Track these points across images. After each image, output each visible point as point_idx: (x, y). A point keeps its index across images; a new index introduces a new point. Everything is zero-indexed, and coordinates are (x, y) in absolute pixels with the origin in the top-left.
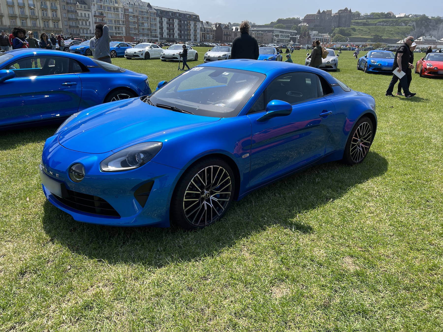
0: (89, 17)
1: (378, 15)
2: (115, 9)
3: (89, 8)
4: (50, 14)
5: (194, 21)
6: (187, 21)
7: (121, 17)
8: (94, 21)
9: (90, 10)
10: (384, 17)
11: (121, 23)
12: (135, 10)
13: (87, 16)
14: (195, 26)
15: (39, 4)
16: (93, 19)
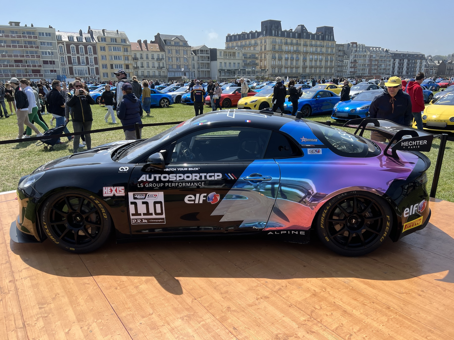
0: (348, 64)
2: (364, 56)
3: (349, 57)
4: (329, 64)
5: (420, 59)
6: (414, 60)
7: (367, 62)
8: (350, 66)
9: (349, 59)
11: (366, 66)
12: (377, 56)
13: (347, 63)
14: (421, 63)
15: (324, 58)
16: (349, 65)
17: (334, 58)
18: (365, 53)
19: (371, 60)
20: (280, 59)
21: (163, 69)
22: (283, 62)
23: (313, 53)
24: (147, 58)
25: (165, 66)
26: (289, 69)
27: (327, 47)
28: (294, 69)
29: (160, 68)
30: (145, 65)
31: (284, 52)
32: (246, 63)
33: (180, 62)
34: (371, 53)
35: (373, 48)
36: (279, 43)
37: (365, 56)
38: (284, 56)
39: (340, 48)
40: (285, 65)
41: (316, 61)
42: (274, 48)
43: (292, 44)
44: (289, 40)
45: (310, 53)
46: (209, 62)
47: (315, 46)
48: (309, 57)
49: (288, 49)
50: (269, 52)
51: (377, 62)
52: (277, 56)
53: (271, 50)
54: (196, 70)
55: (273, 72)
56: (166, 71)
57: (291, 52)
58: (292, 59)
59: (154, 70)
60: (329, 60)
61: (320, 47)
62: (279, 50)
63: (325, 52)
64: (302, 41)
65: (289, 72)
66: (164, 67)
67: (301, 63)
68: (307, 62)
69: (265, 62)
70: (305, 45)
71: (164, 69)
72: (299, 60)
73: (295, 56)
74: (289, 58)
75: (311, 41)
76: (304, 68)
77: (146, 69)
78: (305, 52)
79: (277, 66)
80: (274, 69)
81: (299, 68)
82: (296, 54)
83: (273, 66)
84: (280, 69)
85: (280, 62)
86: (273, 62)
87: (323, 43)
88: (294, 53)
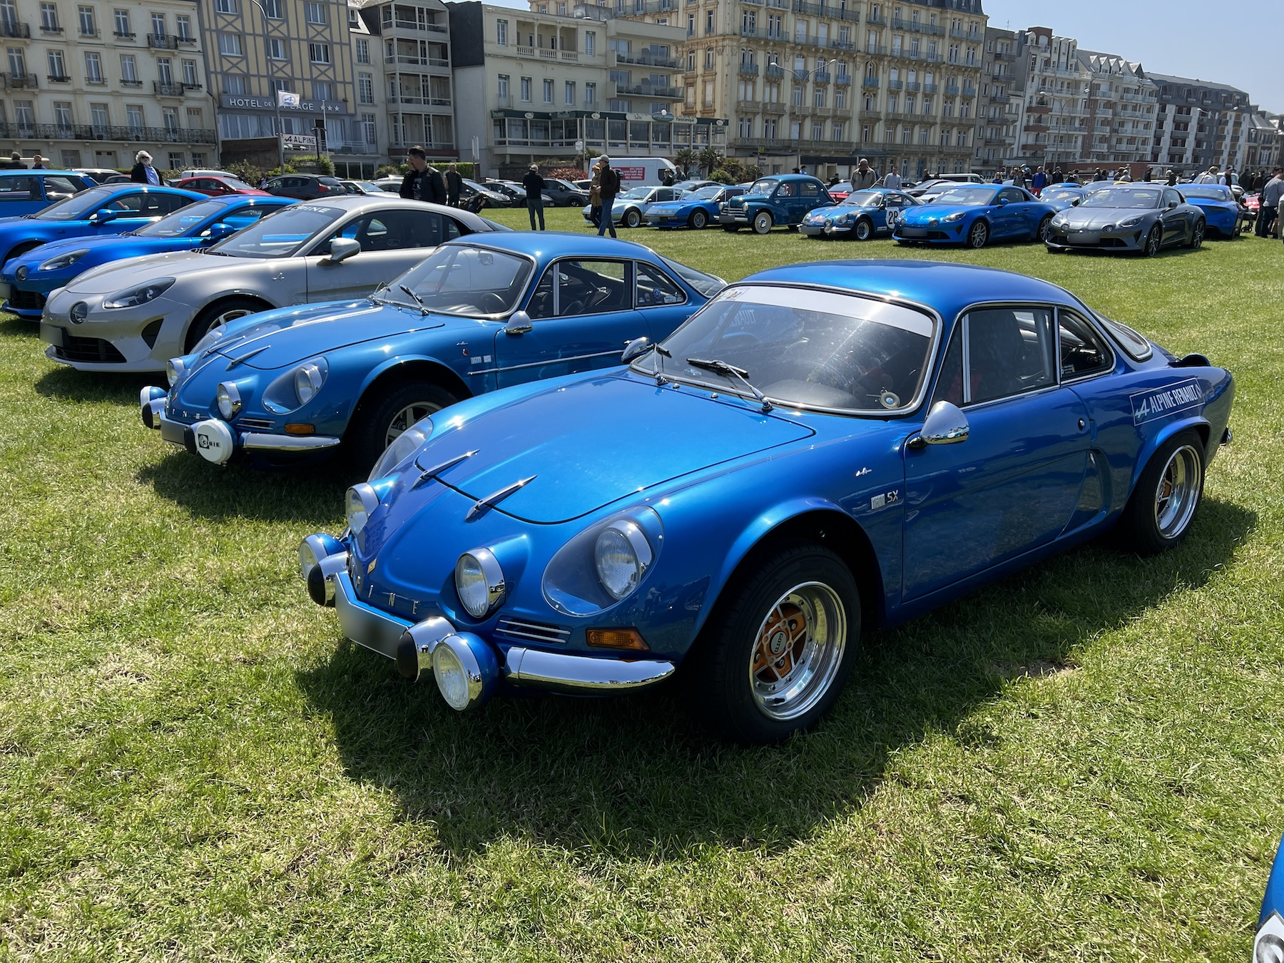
0: (1017, 114)
2: (1073, 86)
3: (1021, 88)
4: (957, 109)
5: (1236, 108)
8: (1024, 123)
13: (1015, 111)
15: (943, 83)
16: (1023, 119)
17: (976, 87)
18: (1076, 76)
19: (1091, 103)
20: (774, 77)
21: (189, 94)
22: (787, 94)
23: (901, 61)
24: (88, 29)
25: (202, 80)
27: (956, 40)
28: (829, 124)
29: (167, 88)
30: (76, 66)
31: (793, 48)
32: (623, 84)
33: (290, 61)
34: (1092, 75)
35: (1100, 55)
37: (1077, 84)
38: (792, 65)
39: (999, 46)
40: (792, 107)
41: (911, 95)
42: (749, 25)
43: (822, 12)
45: (894, 57)
46: (446, 72)
47: (910, 31)
48: (887, 77)
49: (807, 35)
50: (726, 43)
51: (1111, 111)
52: (761, 60)
53: (737, 31)
54: (379, 112)
55: (745, 134)
56: (208, 108)
57: (817, 51)
58: (822, 81)
59: (133, 96)
60: (960, 93)
61: (928, 35)
62: (769, 37)
63: (945, 59)
65: (807, 135)
66: (196, 86)
67: (855, 102)
68: (879, 97)
69: (709, 88)
70: (875, 22)
71: (196, 98)
72: (849, 88)
73: (833, 67)
74: (811, 77)
76: (869, 121)
77: (86, 88)
78: (872, 50)
79: (761, 106)
80: (749, 120)
81: (848, 122)
82: (840, 58)
83: (742, 105)
84: (774, 122)
85: (775, 91)
86: (742, 87)
87: (941, 19)
88: (830, 52)
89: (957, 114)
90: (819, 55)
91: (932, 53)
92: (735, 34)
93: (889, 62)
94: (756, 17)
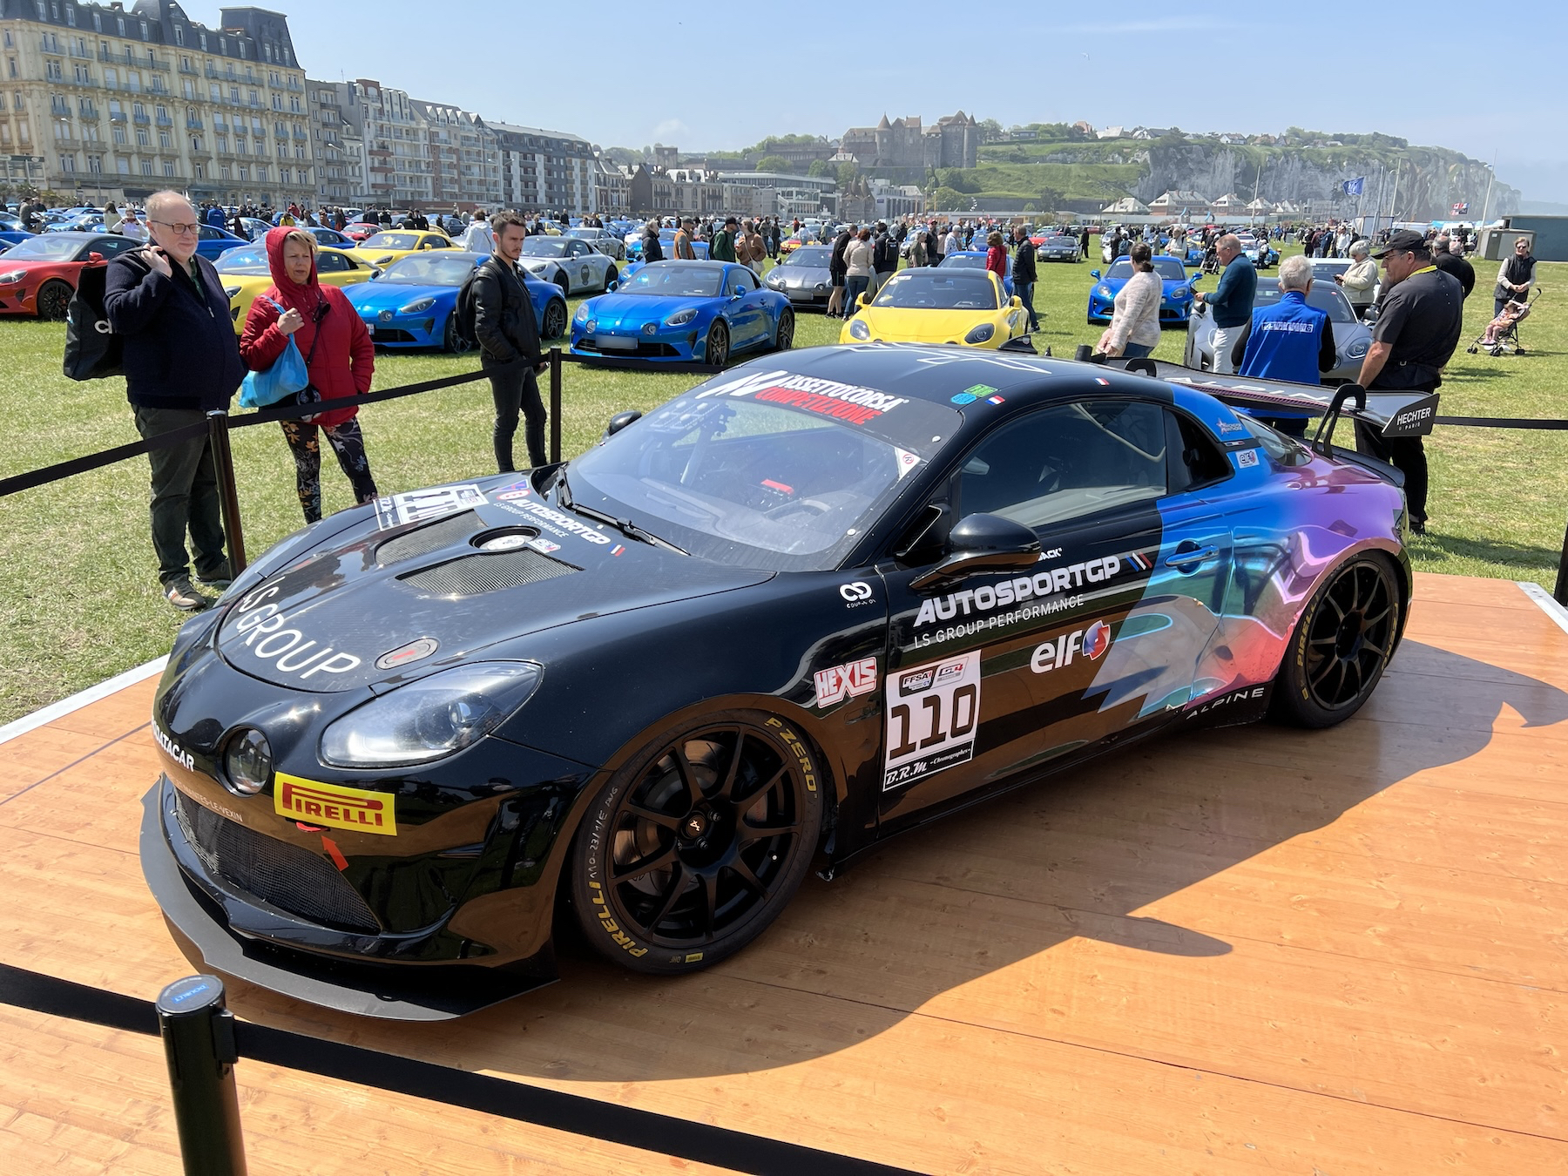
0: (359, 156)
1: (1047, 132)
2: (411, 132)
3: (359, 133)
4: (291, 151)
5: (581, 157)
6: (564, 159)
7: (424, 156)
8: (369, 165)
9: (361, 138)
10: (1066, 137)
11: (423, 167)
12: (452, 135)
13: (356, 154)
14: (584, 170)
15: (271, 128)
16: (366, 162)
17: (308, 132)
18: (413, 124)
19: (434, 149)
20: (90, 118)
22: (106, 133)
23: (223, 106)
26: (134, 159)
28: (157, 161)
31: (104, 93)
34: (431, 123)
35: (435, 106)
36: (74, 52)
37: (415, 132)
38: (106, 108)
39: (324, 96)
40: (115, 146)
41: (241, 135)
42: (54, 72)
43: (129, 61)
44: (116, 46)
45: (214, 103)
47: (227, 81)
48: (209, 121)
49: (119, 83)
50: (32, 87)
51: (454, 156)
52: (73, 102)
53: (43, 78)
55: (69, 168)
57: (131, 96)
58: (142, 122)
60: (291, 136)
61: (246, 84)
62: (78, 83)
63: (269, 105)
64: (172, 56)
65: (137, 170)
67: (181, 141)
68: (206, 138)
69: (23, 126)
70: (187, 72)
72: (173, 130)
73: (151, 111)
74: (130, 119)
75: (207, 57)
76: (200, 159)
78: (190, 96)
79: (80, 144)
80: (71, 156)
81: (177, 160)
82: (156, 102)
83: (60, 142)
84: (98, 158)
85: (93, 130)
86: (58, 127)
87: (258, 71)
88: (146, 98)
89: (292, 154)
90: (134, 99)
91: (254, 100)
92: (41, 80)
93: (210, 107)
94: (60, 65)
